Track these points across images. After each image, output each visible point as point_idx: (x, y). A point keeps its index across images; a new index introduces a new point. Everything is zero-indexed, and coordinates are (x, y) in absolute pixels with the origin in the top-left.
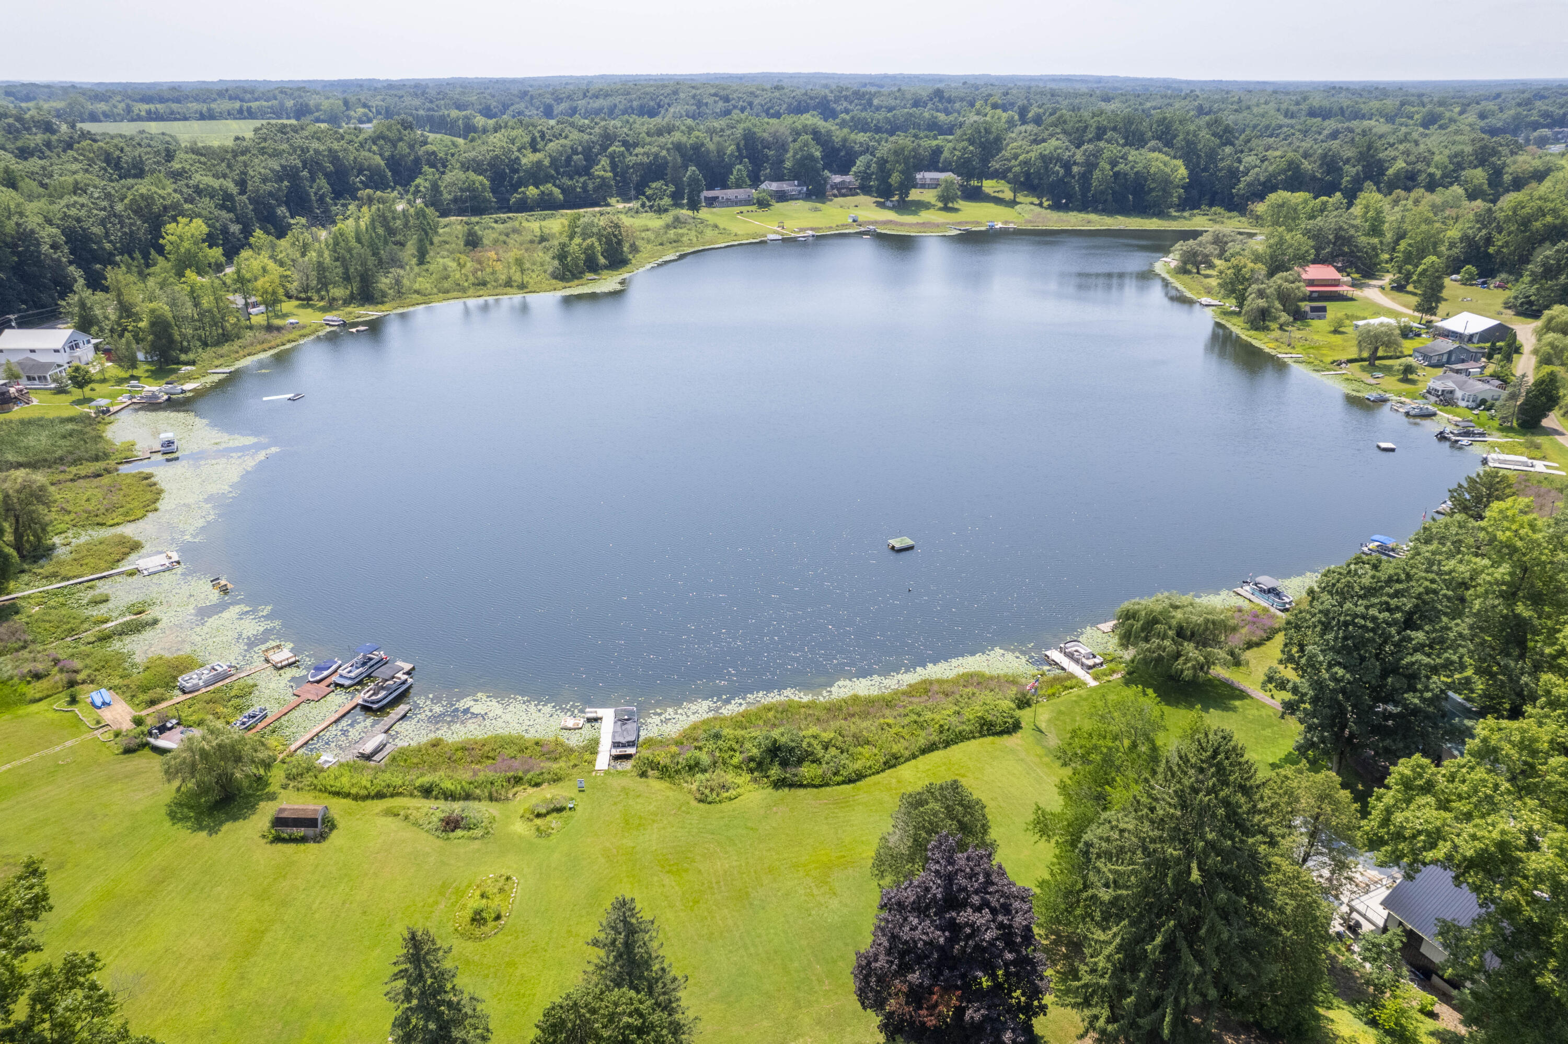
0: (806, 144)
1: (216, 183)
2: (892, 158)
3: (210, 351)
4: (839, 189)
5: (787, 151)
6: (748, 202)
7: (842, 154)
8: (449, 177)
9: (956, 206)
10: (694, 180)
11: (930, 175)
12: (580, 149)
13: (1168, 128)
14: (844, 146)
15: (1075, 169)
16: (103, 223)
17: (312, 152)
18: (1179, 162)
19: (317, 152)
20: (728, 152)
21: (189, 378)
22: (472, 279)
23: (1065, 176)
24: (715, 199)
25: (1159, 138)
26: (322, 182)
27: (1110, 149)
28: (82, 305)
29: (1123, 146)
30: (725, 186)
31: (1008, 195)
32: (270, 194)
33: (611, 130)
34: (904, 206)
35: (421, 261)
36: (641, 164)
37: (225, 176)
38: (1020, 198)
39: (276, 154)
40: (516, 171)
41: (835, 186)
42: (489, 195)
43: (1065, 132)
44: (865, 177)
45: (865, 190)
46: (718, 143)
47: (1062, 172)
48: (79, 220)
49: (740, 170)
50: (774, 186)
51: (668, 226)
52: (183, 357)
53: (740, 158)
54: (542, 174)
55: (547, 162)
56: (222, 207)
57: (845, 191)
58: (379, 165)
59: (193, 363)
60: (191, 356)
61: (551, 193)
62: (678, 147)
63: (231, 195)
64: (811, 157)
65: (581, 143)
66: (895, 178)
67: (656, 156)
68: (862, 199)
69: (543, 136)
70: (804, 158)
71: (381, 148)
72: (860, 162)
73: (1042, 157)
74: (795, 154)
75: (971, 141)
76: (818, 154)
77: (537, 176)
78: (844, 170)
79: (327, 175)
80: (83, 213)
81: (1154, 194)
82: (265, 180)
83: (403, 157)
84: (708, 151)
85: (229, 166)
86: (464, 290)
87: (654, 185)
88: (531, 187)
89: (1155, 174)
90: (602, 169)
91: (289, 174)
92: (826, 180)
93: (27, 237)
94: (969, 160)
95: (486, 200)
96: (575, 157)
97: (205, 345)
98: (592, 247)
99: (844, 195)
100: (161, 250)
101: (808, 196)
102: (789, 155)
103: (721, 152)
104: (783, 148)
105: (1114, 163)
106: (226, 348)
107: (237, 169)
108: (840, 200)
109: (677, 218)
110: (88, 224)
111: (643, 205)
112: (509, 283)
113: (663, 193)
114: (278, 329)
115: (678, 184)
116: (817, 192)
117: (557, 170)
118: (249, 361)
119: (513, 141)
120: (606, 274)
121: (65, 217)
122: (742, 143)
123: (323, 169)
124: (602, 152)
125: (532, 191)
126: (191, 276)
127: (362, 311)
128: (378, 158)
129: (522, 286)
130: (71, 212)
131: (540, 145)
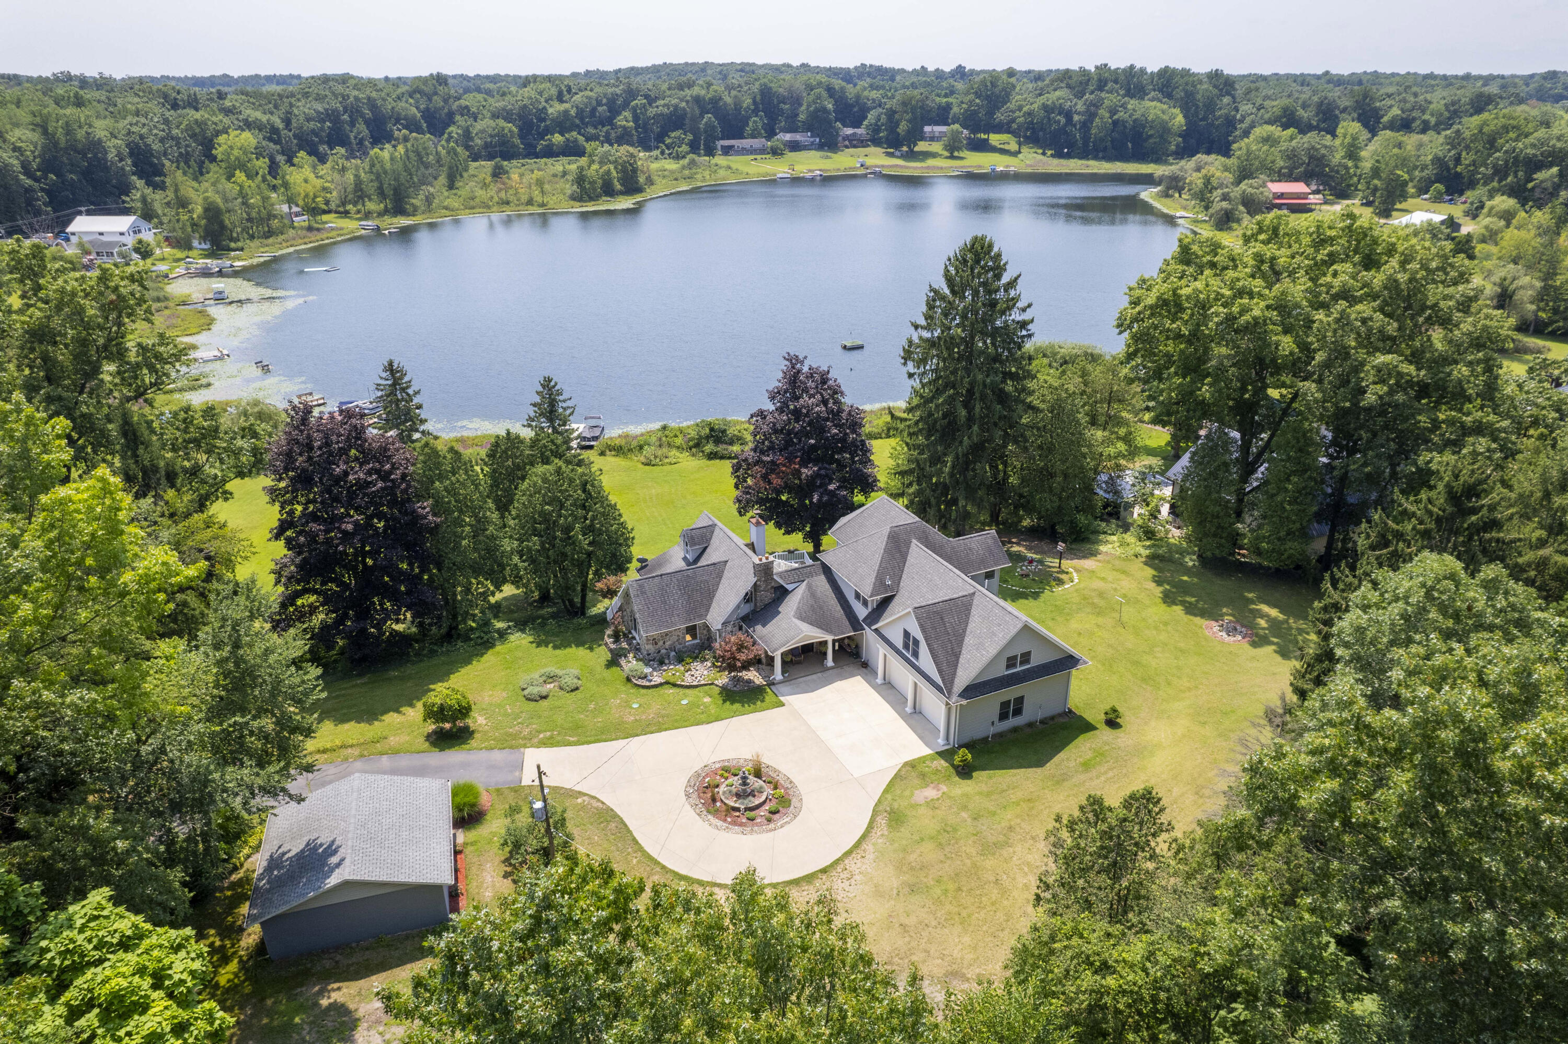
0: (819, 97)
1: (264, 118)
2: (899, 108)
3: (257, 242)
4: (850, 141)
5: (800, 105)
6: (762, 151)
7: (855, 110)
8: (479, 126)
9: (962, 154)
10: (710, 127)
11: (938, 129)
12: (604, 100)
13: (1169, 81)
14: (856, 101)
15: (1076, 118)
16: (162, 140)
17: (352, 99)
18: (1177, 111)
19: (357, 99)
20: (745, 105)
21: (238, 259)
22: (496, 199)
23: (1066, 125)
24: (731, 147)
25: (1161, 91)
26: (361, 127)
27: (1110, 99)
28: (144, 200)
29: (1124, 96)
30: (741, 137)
31: (1013, 146)
32: (313, 131)
33: (634, 86)
34: (912, 155)
35: (451, 187)
36: (661, 114)
37: (272, 113)
38: (1025, 150)
39: (319, 98)
40: (544, 120)
41: (846, 138)
42: (517, 141)
43: (1069, 86)
44: (876, 129)
45: (876, 142)
46: (735, 97)
47: (1063, 120)
48: (142, 137)
49: (756, 122)
50: (788, 137)
51: (683, 168)
52: (233, 245)
53: (756, 112)
54: (568, 124)
55: (573, 112)
56: (270, 139)
57: (856, 143)
58: (414, 116)
59: (242, 249)
60: (240, 244)
61: (576, 140)
62: (697, 100)
63: (278, 130)
64: (824, 110)
65: (605, 95)
66: (903, 127)
67: (676, 107)
68: (872, 150)
69: (569, 91)
70: (817, 110)
71: (417, 101)
72: (871, 117)
73: (1045, 107)
74: (809, 106)
75: (978, 95)
76: (830, 106)
77: (563, 123)
78: (857, 124)
79: (367, 123)
80: (144, 131)
81: (1152, 141)
82: (308, 120)
83: (437, 110)
84: (725, 104)
85: (276, 107)
86: (489, 207)
87: (673, 135)
88: (557, 135)
89: (1153, 121)
90: (624, 120)
91: (332, 116)
92: (837, 130)
93: (96, 145)
94: (975, 113)
95: (514, 146)
96: (599, 108)
97: (252, 237)
98: (608, 172)
99: (855, 147)
100: (213, 159)
101: (821, 147)
102: (804, 108)
103: (738, 105)
104: (797, 101)
105: (1113, 112)
106: (271, 240)
107: (283, 108)
108: (851, 150)
109: (693, 163)
110: (149, 141)
111: (662, 153)
112: (530, 202)
113: (682, 142)
114: (318, 230)
115: (695, 132)
116: (829, 144)
117: (582, 120)
118: (291, 250)
119: (541, 93)
120: (621, 198)
121: (129, 133)
122: (758, 98)
123: (363, 116)
124: (626, 105)
125: (557, 138)
126: (240, 176)
127: (395, 220)
128: (414, 110)
129: (542, 205)
130: (134, 129)
131: (567, 97)
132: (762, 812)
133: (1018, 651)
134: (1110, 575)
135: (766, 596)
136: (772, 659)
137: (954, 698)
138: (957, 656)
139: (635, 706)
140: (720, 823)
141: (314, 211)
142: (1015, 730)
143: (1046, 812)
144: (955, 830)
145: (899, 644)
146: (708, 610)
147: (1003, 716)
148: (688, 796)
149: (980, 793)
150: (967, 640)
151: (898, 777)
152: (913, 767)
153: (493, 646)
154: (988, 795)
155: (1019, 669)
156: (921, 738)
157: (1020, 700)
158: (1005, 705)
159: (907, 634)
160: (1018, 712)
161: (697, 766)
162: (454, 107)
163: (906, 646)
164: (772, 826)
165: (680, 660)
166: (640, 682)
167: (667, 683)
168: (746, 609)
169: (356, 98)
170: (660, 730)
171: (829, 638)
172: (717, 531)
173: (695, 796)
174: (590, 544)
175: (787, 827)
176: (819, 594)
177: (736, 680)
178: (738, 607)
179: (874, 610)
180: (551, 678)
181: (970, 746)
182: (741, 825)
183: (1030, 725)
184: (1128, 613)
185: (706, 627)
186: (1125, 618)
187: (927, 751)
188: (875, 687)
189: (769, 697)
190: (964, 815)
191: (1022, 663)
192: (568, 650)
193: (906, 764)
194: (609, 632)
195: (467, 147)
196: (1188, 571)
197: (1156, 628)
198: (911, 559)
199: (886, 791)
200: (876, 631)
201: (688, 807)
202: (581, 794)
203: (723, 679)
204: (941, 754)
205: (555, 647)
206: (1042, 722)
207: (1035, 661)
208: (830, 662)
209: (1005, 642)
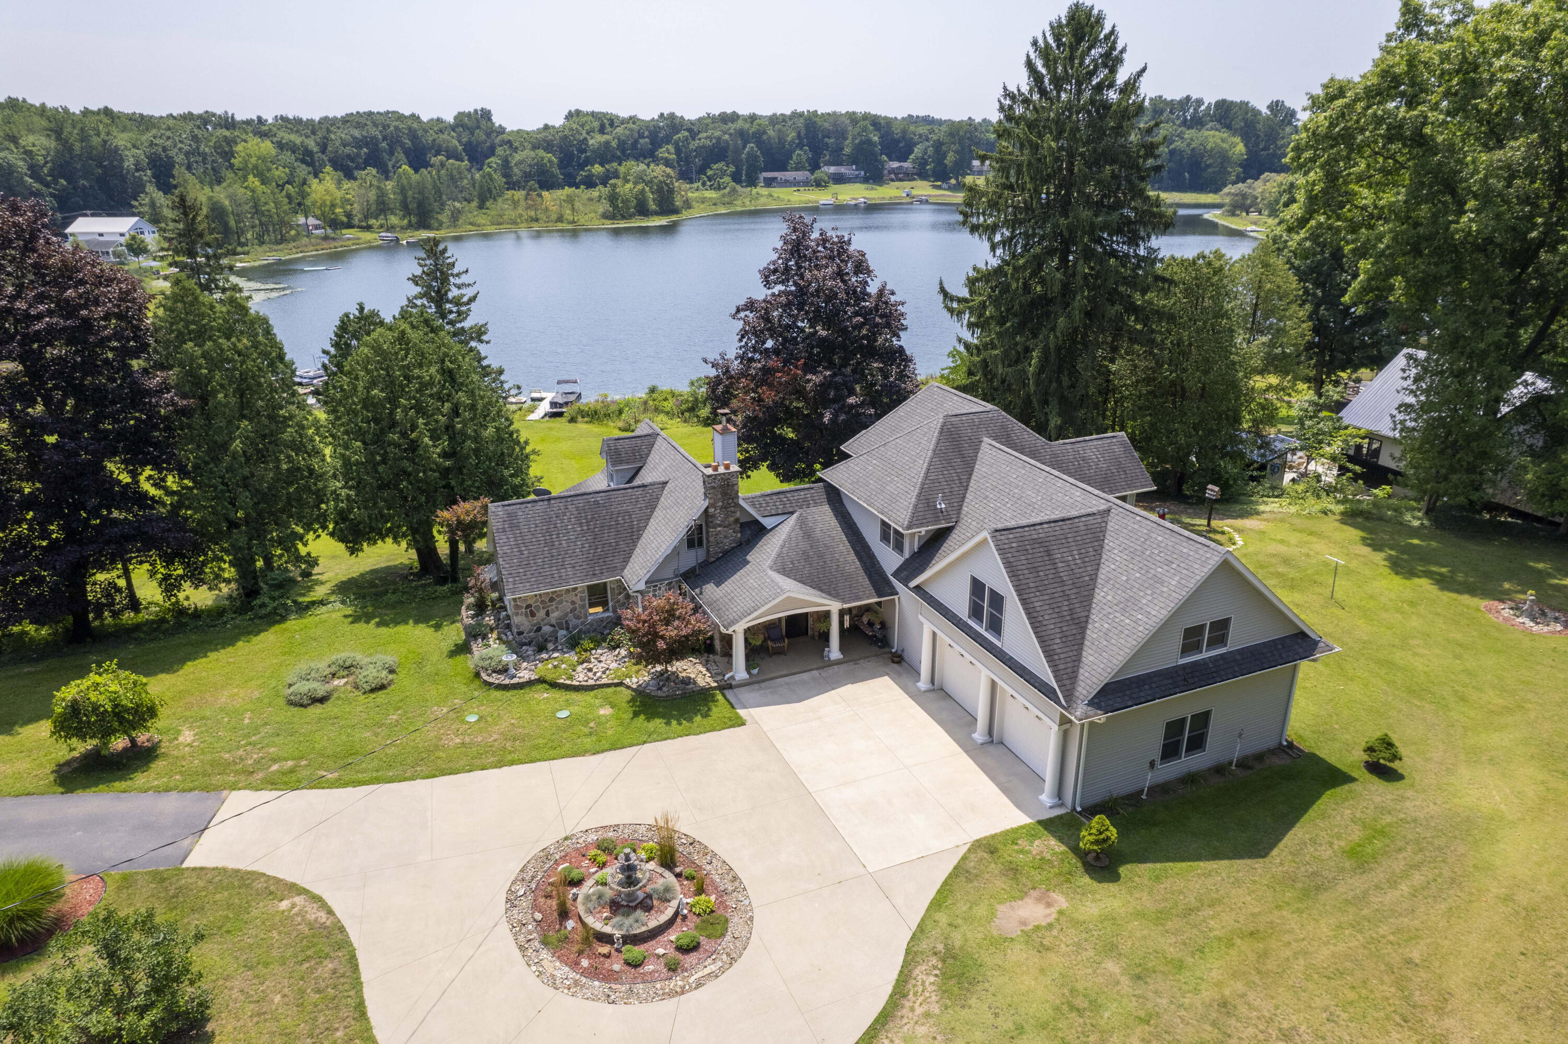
0: (864, 130)
1: (299, 142)
2: (947, 140)
3: (267, 247)
4: (896, 174)
5: (845, 139)
6: (805, 183)
7: (902, 145)
8: (518, 157)
10: (752, 156)
12: (646, 133)
13: (1227, 112)
14: (903, 138)
16: (187, 155)
17: (392, 128)
18: (1237, 139)
20: (789, 139)
21: (240, 260)
22: (525, 218)
24: (775, 179)
25: (1219, 121)
28: (153, 204)
29: (1180, 126)
30: (784, 168)
32: (348, 156)
33: (677, 121)
34: (961, 188)
35: (481, 206)
36: (704, 147)
40: (584, 151)
41: (892, 171)
42: (555, 170)
44: (922, 162)
45: (922, 175)
46: (780, 131)
48: (165, 149)
49: (800, 156)
50: (832, 169)
51: (724, 196)
52: (239, 249)
53: (800, 146)
54: (609, 155)
55: (614, 144)
57: (902, 176)
58: (455, 146)
59: (247, 253)
60: (246, 248)
61: (616, 172)
62: (741, 133)
63: (312, 152)
64: (869, 142)
65: (647, 128)
66: (950, 158)
67: (719, 139)
68: (919, 183)
69: (611, 126)
70: (862, 143)
71: (459, 135)
72: (918, 150)
74: (854, 139)
76: (876, 139)
77: (603, 154)
78: (903, 158)
79: (407, 151)
80: (169, 143)
81: (1210, 170)
82: (345, 145)
83: (479, 143)
84: (769, 137)
85: (313, 132)
86: (517, 224)
87: (715, 167)
88: (596, 166)
89: (1212, 150)
90: (667, 153)
91: (370, 143)
92: (882, 163)
93: (114, 153)
95: (553, 176)
96: (642, 141)
97: (262, 242)
98: (643, 192)
99: (901, 180)
100: (231, 168)
101: (866, 180)
102: (849, 141)
103: (782, 141)
104: (842, 135)
105: (1169, 142)
106: (280, 247)
107: (320, 134)
108: (897, 184)
109: (734, 190)
110: (172, 153)
111: (704, 184)
112: (560, 219)
113: (724, 173)
114: (334, 239)
115: (737, 163)
116: (875, 177)
117: (623, 151)
118: (300, 255)
119: (583, 126)
120: (655, 218)
121: (152, 144)
122: (803, 132)
123: (402, 145)
124: (667, 140)
125: (597, 169)
126: (253, 181)
127: (417, 233)
128: (456, 142)
129: (573, 222)
130: (157, 141)
131: (609, 129)
132: (661, 948)
133: (1206, 616)
134: (1294, 538)
135: (728, 536)
136: (728, 640)
137: (1081, 709)
138: (1081, 625)
139: (472, 718)
140: (562, 971)
141: (335, 224)
142: (1190, 779)
143: (1299, 965)
144: (1095, 1006)
145: (962, 608)
146: (626, 561)
147: (1170, 751)
148: (512, 901)
149: (1140, 915)
150: (1099, 595)
151: (959, 871)
152: (993, 851)
153: (283, 619)
154: (1161, 917)
155: (1205, 655)
156: (1005, 790)
157: (1202, 719)
158: (1174, 728)
159: (977, 587)
160: (1197, 743)
161: (549, 839)
162: (497, 141)
163: (976, 612)
164: (677, 982)
165: (573, 644)
166: (495, 679)
167: (541, 681)
168: (691, 559)
169: (396, 128)
170: (499, 764)
171: (834, 607)
172: (659, 442)
173: (525, 903)
174: (445, 455)
175: (711, 987)
176: (818, 534)
177: (664, 678)
178: (676, 552)
179: (914, 556)
180: (348, 668)
181: (1107, 807)
182: (610, 977)
183: (1219, 770)
184: (1343, 587)
185: (622, 588)
186: (1339, 595)
187: (1020, 819)
188: (916, 696)
189: (719, 709)
190: (1111, 966)
191: (1212, 644)
192: (401, 628)
193: (977, 845)
194: (470, 600)
195: (505, 175)
196: (1415, 532)
197: (1399, 611)
198: (980, 468)
199: (937, 904)
200: (918, 589)
201: (504, 929)
202: (294, 889)
203: (641, 677)
204: (1048, 825)
205: (378, 625)
206: (1243, 764)
207: (1237, 639)
208: (834, 651)
209: (1184, 593)
